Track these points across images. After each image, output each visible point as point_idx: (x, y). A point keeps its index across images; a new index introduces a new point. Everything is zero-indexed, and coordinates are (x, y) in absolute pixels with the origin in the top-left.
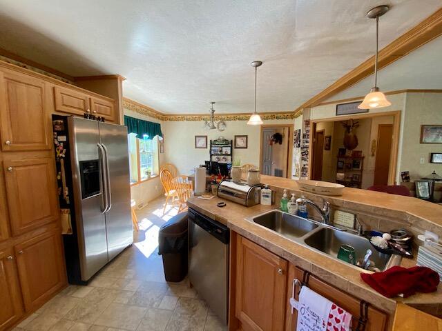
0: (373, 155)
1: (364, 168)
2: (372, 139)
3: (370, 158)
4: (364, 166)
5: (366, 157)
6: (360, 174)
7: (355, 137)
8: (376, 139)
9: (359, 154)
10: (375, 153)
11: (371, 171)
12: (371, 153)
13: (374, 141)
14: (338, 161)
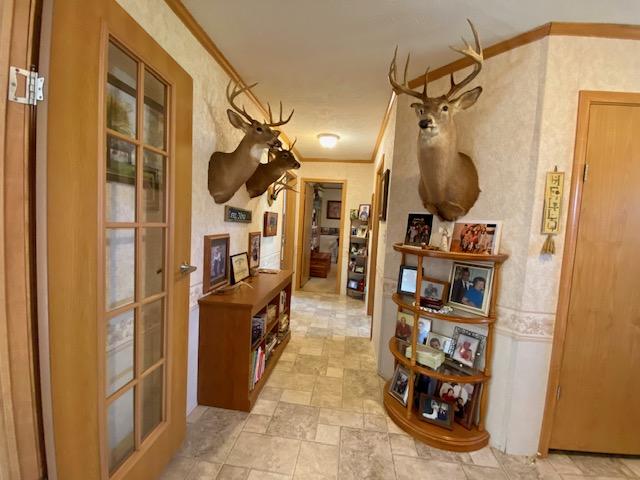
0: (548, 249)
1: (505, 311)
2: (544, 167)
3: (535, 263)
4: (505, 299)
5: (514, 259)
6: (481, 331)
7: (466, 161)
8: (565, 167)
9: (483, 239)
10: (559, 240)
11: (535, 326)
12: (537, 240)
13: (556, 176)
14: (404, 266)
